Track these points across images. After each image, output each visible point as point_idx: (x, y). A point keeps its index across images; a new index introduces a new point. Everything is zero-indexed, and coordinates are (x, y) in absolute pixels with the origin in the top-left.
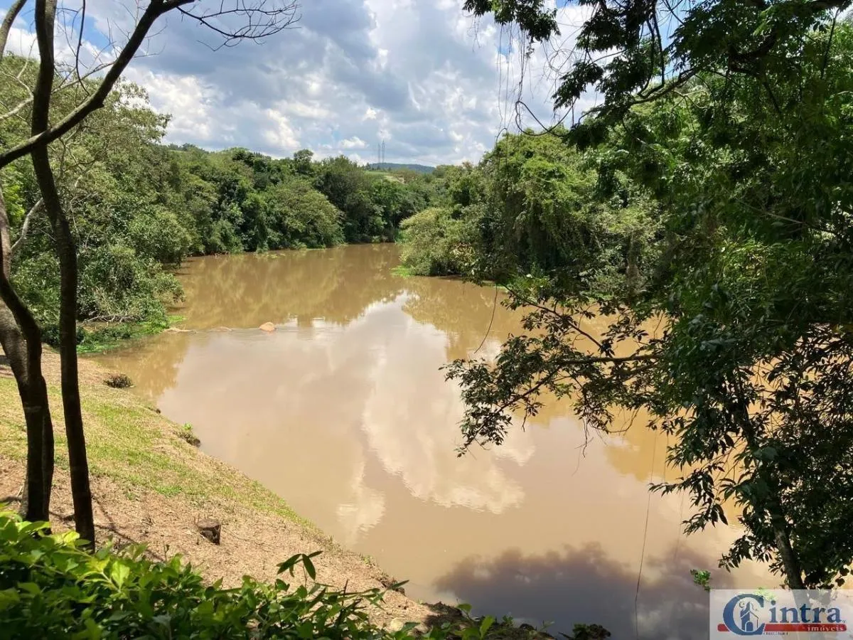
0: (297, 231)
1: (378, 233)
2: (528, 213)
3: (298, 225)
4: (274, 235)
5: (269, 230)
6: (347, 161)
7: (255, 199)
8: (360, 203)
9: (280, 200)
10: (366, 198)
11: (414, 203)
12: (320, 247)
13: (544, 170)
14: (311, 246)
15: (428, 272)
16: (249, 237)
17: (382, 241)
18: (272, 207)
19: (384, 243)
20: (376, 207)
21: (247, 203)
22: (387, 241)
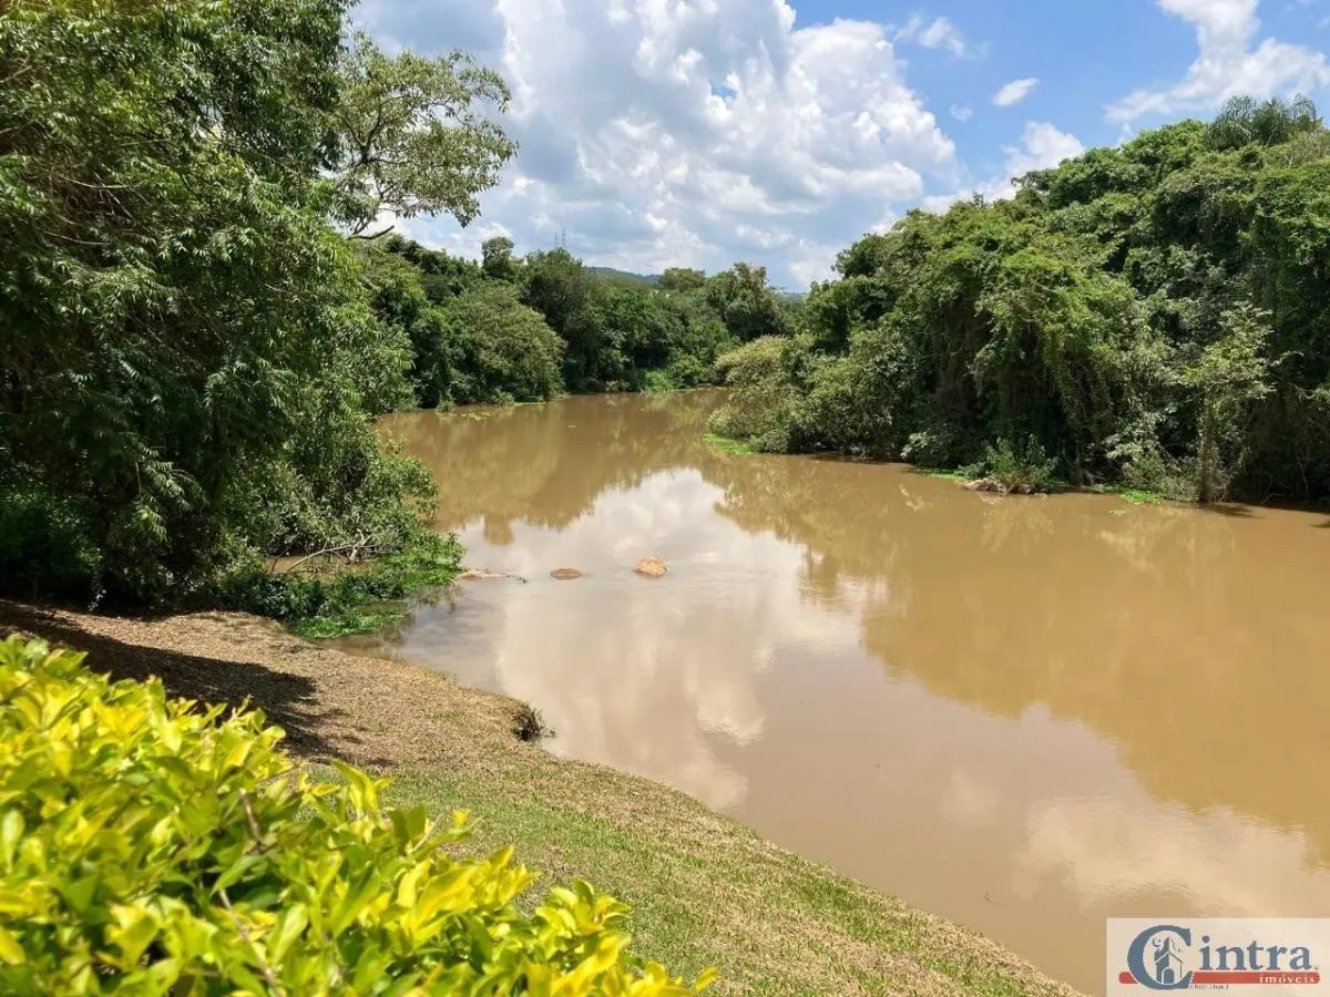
0: (499, 372)
1: (615, 375)
2: (1000, 345)
3: (499, 362)
4: (460, 379)
5: (454, 371)
6: (567, 258)
7: (433, 317)
8: (590, 326)
9: (470, 320)
10: (599, 320)
11: (667, 328)
12: (535, 401)
13: (1046, 272)
14: (520, 398)
15: (785, 445)
16: (424, 383)
17: (620, 389)
18: (458, 331)
19: (624, 394)
20: (611, 333)
21: (420, 324)
22: (628, 390)
